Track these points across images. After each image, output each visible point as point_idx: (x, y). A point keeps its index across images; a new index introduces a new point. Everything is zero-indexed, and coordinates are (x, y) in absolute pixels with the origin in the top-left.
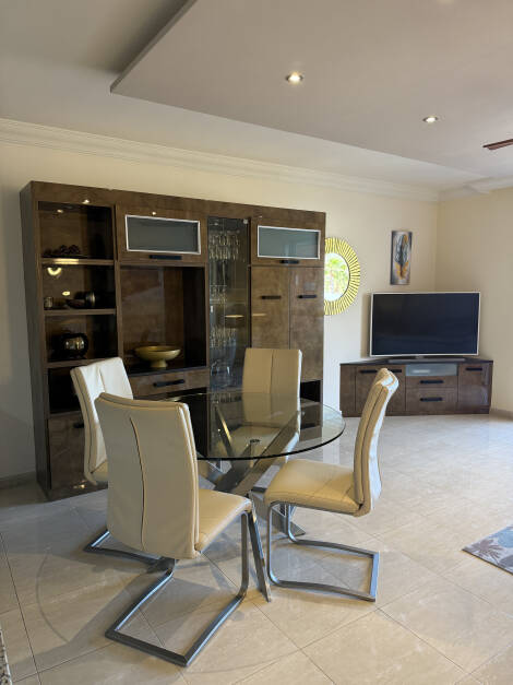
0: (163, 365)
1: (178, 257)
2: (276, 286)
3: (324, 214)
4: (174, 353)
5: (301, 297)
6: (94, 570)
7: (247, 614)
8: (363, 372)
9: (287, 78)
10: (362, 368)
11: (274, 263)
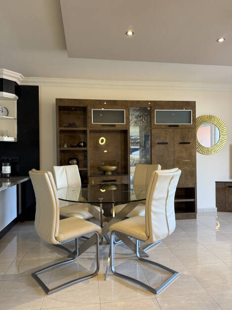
0: (110, 173)
1: (114, 126)
2: (166, 138)
3: (195, 102)
4: (114, 168)
5: (181, 143)
6: (51, 252)
7: (91, 282)
8: (229, 187)
9: (126, 33)
10: (229, 185)
11: (164, 127)
